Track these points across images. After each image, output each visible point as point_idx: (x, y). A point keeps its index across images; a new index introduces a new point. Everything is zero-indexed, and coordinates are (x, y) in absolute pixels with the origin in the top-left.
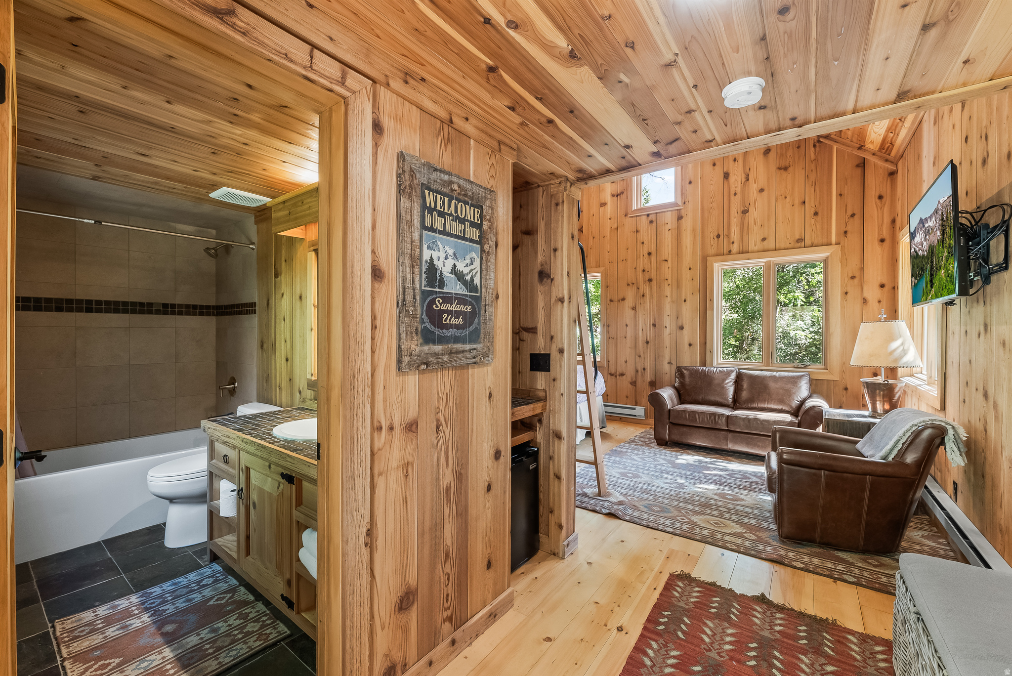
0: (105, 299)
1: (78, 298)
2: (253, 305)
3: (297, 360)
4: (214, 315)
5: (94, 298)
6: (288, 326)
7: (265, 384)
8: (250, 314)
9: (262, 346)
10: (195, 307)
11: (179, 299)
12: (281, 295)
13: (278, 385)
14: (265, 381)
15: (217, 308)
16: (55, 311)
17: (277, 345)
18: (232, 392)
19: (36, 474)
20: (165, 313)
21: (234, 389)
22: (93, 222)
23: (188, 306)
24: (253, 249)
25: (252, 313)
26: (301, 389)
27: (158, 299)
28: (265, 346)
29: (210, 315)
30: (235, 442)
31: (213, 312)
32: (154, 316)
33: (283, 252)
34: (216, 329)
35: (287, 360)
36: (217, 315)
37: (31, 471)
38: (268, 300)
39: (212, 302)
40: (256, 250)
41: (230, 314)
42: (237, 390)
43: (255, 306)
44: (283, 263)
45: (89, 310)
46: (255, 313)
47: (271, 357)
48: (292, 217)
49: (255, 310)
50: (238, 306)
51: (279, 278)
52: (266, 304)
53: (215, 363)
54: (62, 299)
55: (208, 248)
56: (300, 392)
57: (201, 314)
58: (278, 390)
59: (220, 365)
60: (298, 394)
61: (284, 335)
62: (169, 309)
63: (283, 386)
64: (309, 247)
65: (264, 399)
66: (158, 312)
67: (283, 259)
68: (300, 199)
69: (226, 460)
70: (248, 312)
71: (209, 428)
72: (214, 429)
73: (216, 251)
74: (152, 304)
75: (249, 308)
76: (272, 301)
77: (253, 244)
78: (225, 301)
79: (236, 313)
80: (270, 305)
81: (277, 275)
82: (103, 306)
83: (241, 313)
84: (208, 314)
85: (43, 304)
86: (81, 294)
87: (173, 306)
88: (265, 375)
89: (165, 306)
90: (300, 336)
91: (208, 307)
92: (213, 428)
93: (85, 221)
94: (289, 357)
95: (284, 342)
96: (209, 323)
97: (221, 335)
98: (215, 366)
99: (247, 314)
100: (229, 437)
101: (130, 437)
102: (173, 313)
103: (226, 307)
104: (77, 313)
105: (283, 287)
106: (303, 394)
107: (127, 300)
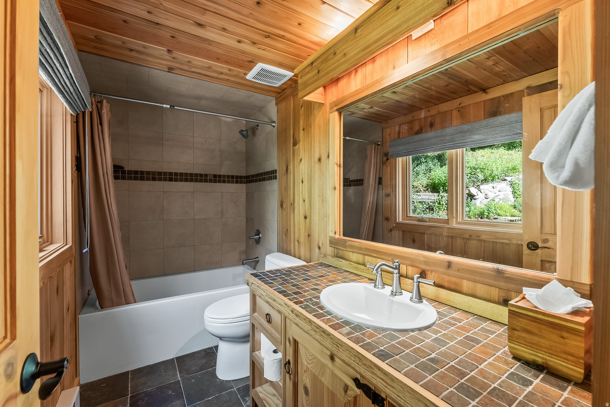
0: (180, 172)
1: (164, 171)
2: (275, 172)
3: (316, 218)
4: (244, 183)
5: (173, 171)
6: (306, 187)
7: (284, 238)
8: (271, 180)
9: (282, 206)
10: (233, 177)
11: (223, 172)
12: (299, 160)
13: (296, 239)
14: (284, 235)
15: (247, 177)
16: (152, 181)
17: (296, 204)
18: (258, 241)
19: (135, 302)
20: (215, 182)
21: (259, 239)
22: (169, 106)
23: (228, 176)
24: (274, 127)
25: (273, 179)
26: (320, 245)
27: (211, 171)
28: (284, 206)
29: (242, 183)
30: (282, 309)
31: (244, 181)
32: (208, 184)
33: (301, 122)
34: (246, 193)
35: (305, 218)
36: (247, 182)
37: (132, 300)
38: (287, 167)
39: (244, 174)
40: (276, 127)
41: (256, 181)
42: (261, 240)
43: (276, 173)
44: (301, 132)
45: (171, 180)
46: (276, 179)
47: (290, 214)
48: (321, 74)
49: (276, 176)
50: (262, 174)
51: (297, 146)
52: (285, 170)
53: (245, 219)
54: (156, 172)
55: (242, 131)
56: (319, 248)
57: (237, 182)
58: (296, 243)
59: (249, 220)
60: (317, 249)
61: (303, 196)
62: (217, 179)
63: (302, 240)
64: (331, 108)
65: (284, 250)
66: (211, 181)
67: (301, 128)
68: (332, 51)
69: (268, 318)
70: (270, 179)
71: (253, 283)
72: (258, 286)
73: (247, 132)
74: (207, 175)
75: (271, 175)
76: (291, 168)
77: (274, 122)
78: (253, 172)
79: (260, 180)
80: (289, 171)
81: (295, 144)
82: (179, 177)
83: (264, 180)
84: (241, 182)
85: (145, 176)
86: (166, 169)
87: (220, 176)
88: (285, 230)
89: (215, 176)
90: (319, 196)
91: (241, 177)
92: (257, 284)
93: (164, 106)
94: (308, 215)
95: (303, 201)
96: (240, 188)
97: (249, 197)
98: (245, 221)
99: (269, 180)
100: (274, 300)
101: (194, 271)
102: (220, 182)
103: (253, 176)
104: (164, 182)
105: (302, 152)
106: (322, 250)
107: (193, 173)
